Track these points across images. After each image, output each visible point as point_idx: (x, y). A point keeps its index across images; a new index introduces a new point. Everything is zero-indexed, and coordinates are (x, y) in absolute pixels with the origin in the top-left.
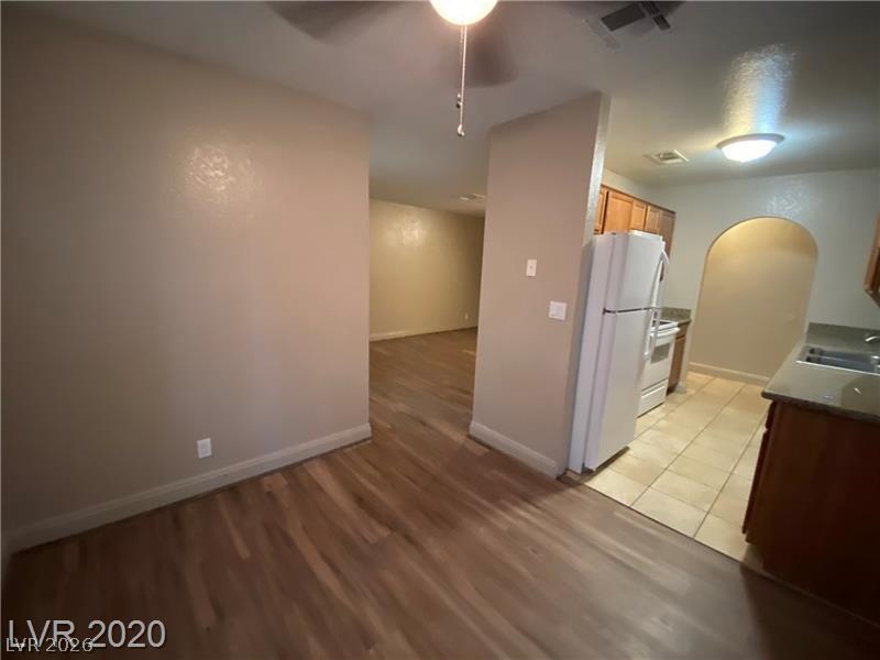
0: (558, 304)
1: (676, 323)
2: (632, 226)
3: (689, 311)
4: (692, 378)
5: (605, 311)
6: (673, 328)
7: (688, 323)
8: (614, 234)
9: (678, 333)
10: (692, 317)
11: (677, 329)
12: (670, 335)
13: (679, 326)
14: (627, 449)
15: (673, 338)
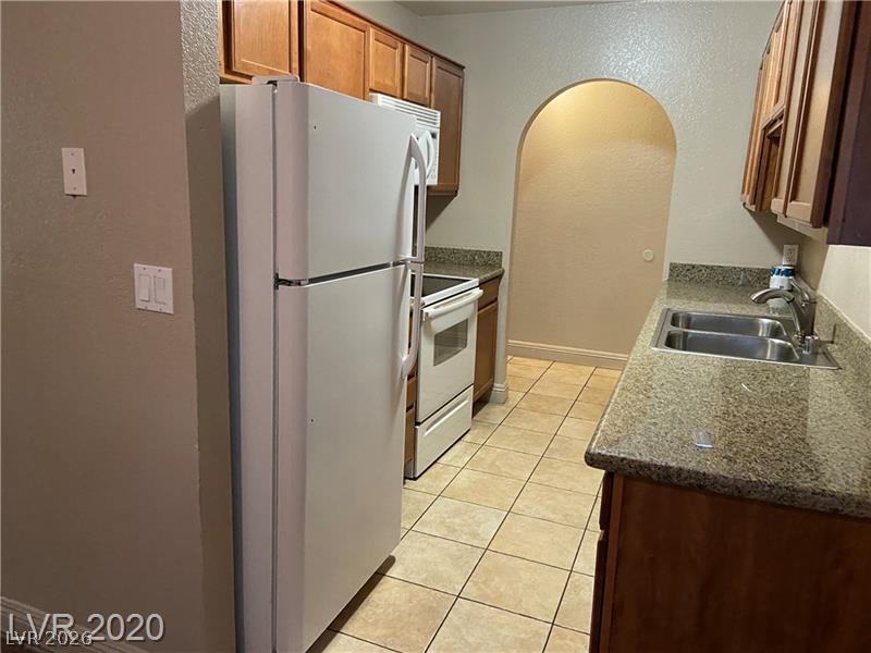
0: (153, 269)
1: (475, 281)
2: (372, 85)
3: (499, 255)
4: (516, 370)
5: (278, 281)
6: (470, 291)
7: (499, 277)
8: (274, 83)
9: (480, 299)
10: (505, 265)
11: (478, 292)
12: (467, 304)
13: (481, 285)
14: (390, 561)
15: (472, 309)
